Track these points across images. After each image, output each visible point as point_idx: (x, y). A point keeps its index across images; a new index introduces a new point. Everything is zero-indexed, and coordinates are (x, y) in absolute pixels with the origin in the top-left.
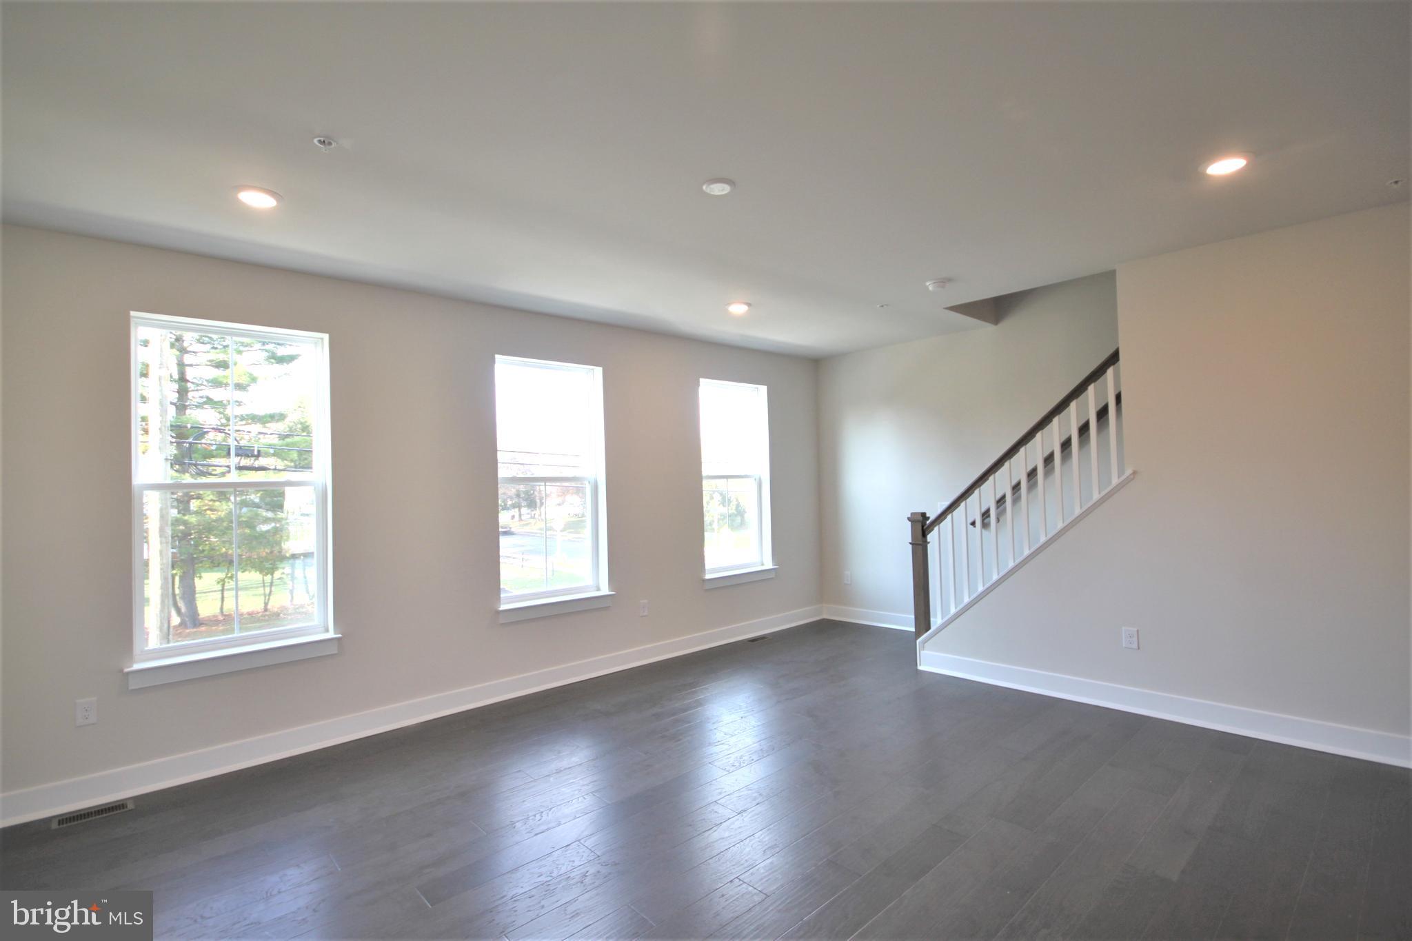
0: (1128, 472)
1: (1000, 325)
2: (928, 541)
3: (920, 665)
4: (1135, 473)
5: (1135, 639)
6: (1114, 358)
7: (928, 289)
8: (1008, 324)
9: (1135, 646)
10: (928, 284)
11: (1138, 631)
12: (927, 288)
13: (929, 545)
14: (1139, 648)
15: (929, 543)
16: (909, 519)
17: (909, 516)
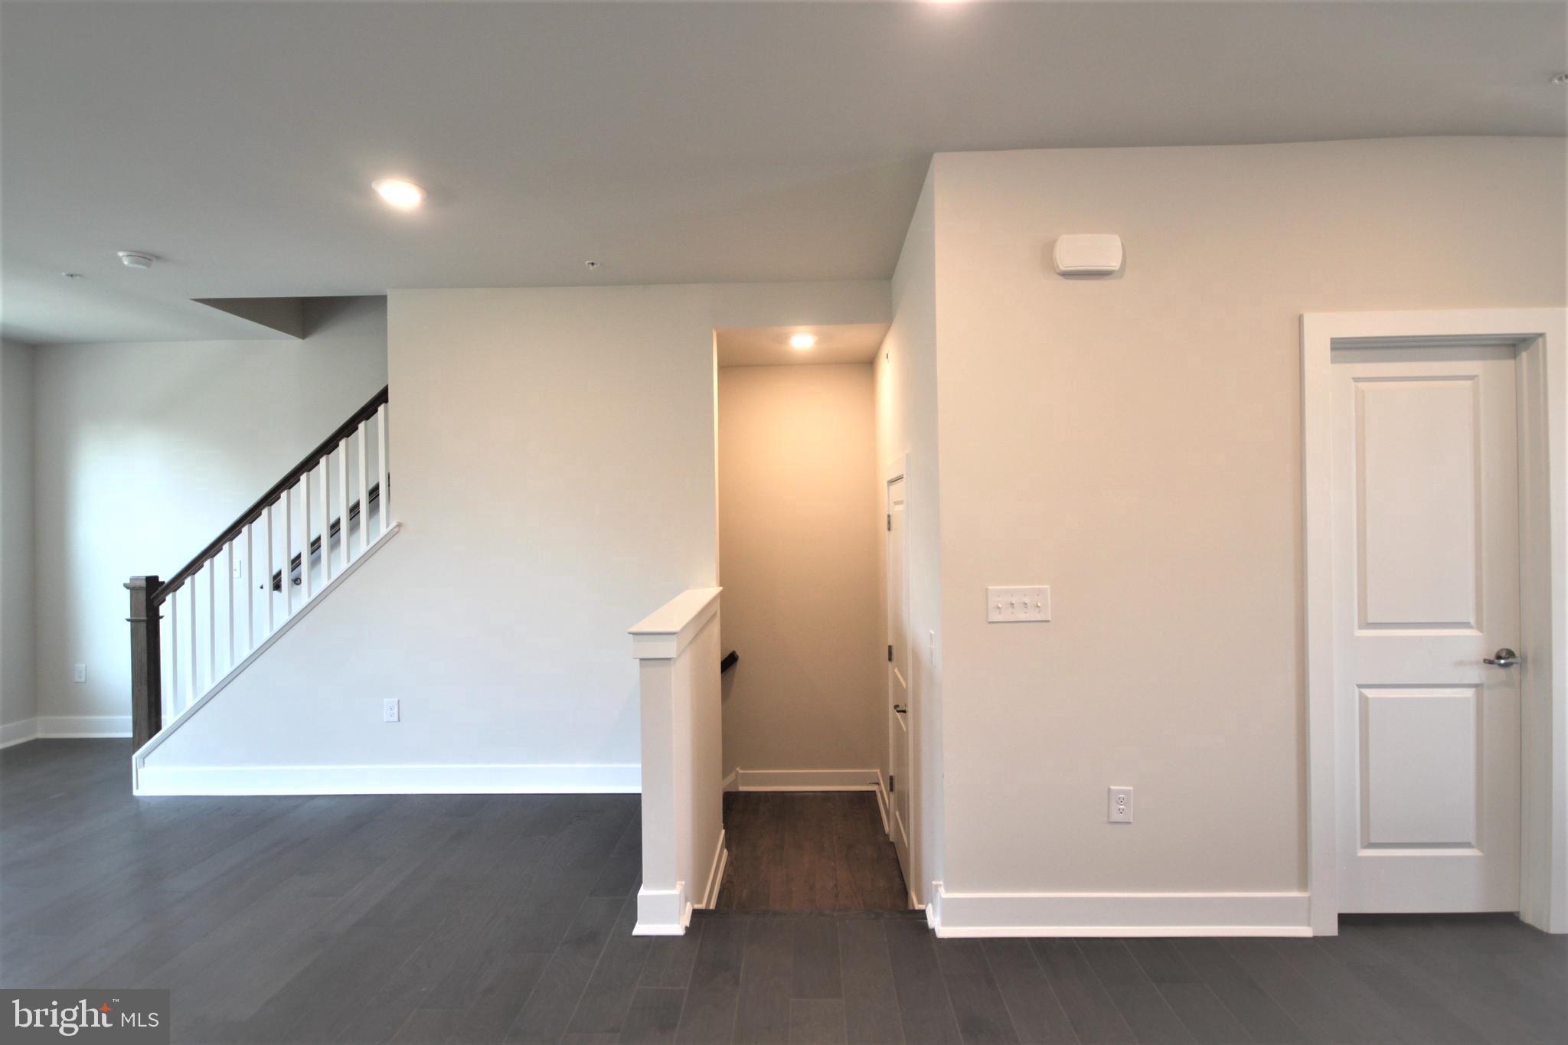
0: (393, 524)
1: (307, 340)
2: (161, 614)
3: (137, 788)
4: (399, 525)
5: (395, 711)
6: (382, 397)
7: (122, 263)
8: (318, 341)
9: (395, 718)
10: (121, 254)
11: (399, 701)
12: (120, 259)
13: (161, 620)
14: (399, 720)
15: (162, 617)
16: (126, 586)
17: (128, 581)
